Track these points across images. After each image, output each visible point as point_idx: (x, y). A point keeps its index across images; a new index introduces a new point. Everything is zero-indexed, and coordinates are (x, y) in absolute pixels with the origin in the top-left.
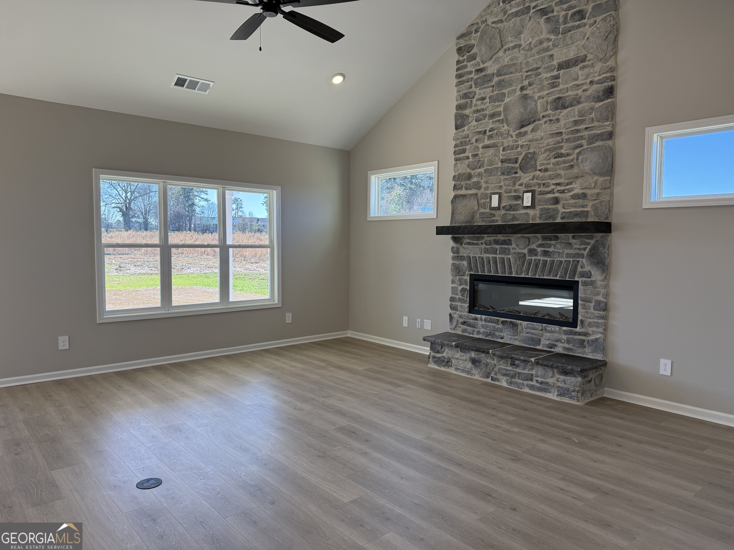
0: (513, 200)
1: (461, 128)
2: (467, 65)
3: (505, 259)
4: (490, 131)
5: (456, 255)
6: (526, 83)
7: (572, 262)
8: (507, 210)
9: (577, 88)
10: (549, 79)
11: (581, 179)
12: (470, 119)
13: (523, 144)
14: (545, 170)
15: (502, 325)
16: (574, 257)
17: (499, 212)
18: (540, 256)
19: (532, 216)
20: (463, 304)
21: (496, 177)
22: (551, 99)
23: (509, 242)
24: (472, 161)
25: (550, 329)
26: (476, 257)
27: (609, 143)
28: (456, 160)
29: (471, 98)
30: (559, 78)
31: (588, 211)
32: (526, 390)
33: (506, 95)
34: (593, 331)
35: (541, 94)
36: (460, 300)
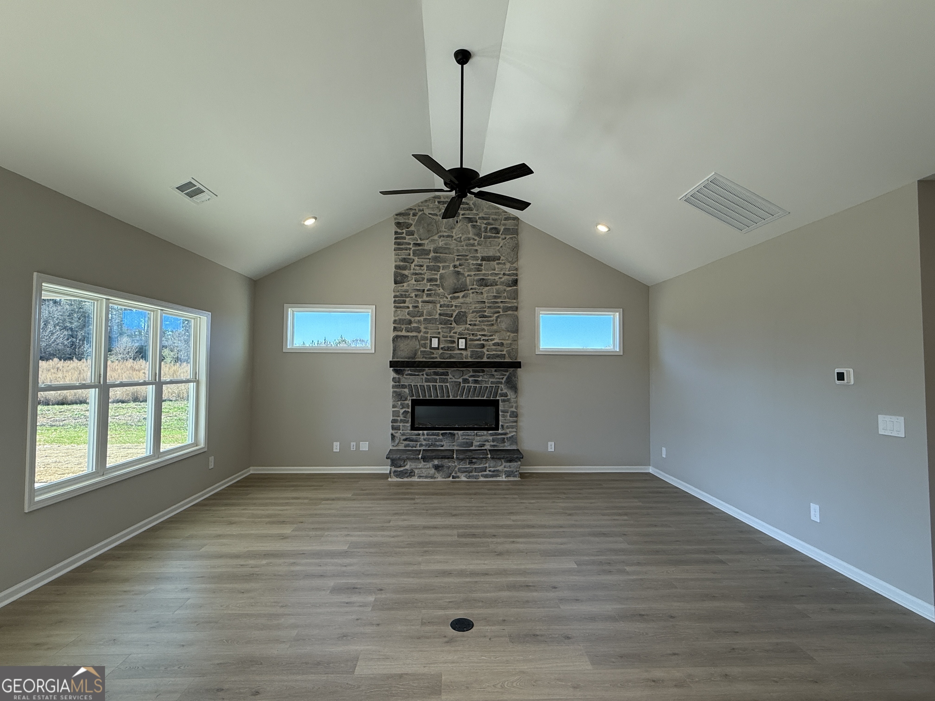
0: (450, 343)
1: (400, 284)
2: (405, 237)
3: (444, 386)
4: (428, 291)
5: (398, 384)
6: (457, 263)
7: (494, 387)
8: (445, 350)
9: (495, 275)
10: (475, 265)
11: (499, 333)
12: (409, 279)
13: (457, 304)
14: (474, 325)
15: (442, 437)
16: (497, 384)
17: (437, 351)
18: (472, 383)
19: (465, 356)
20: (405, 424)
21: (434, 325)
22: (477, 278)
23: (446, 374)
24: (412, 311)
25: (480, 434)
27: (516, 313)
28: (396, 307)
29: (410, 263)
30: (482, 266)
31: (505, 354)
32: (482, 479)
33: (441, 268)
34: (509, 431)
35: (469, 273)
36: (401, 421)
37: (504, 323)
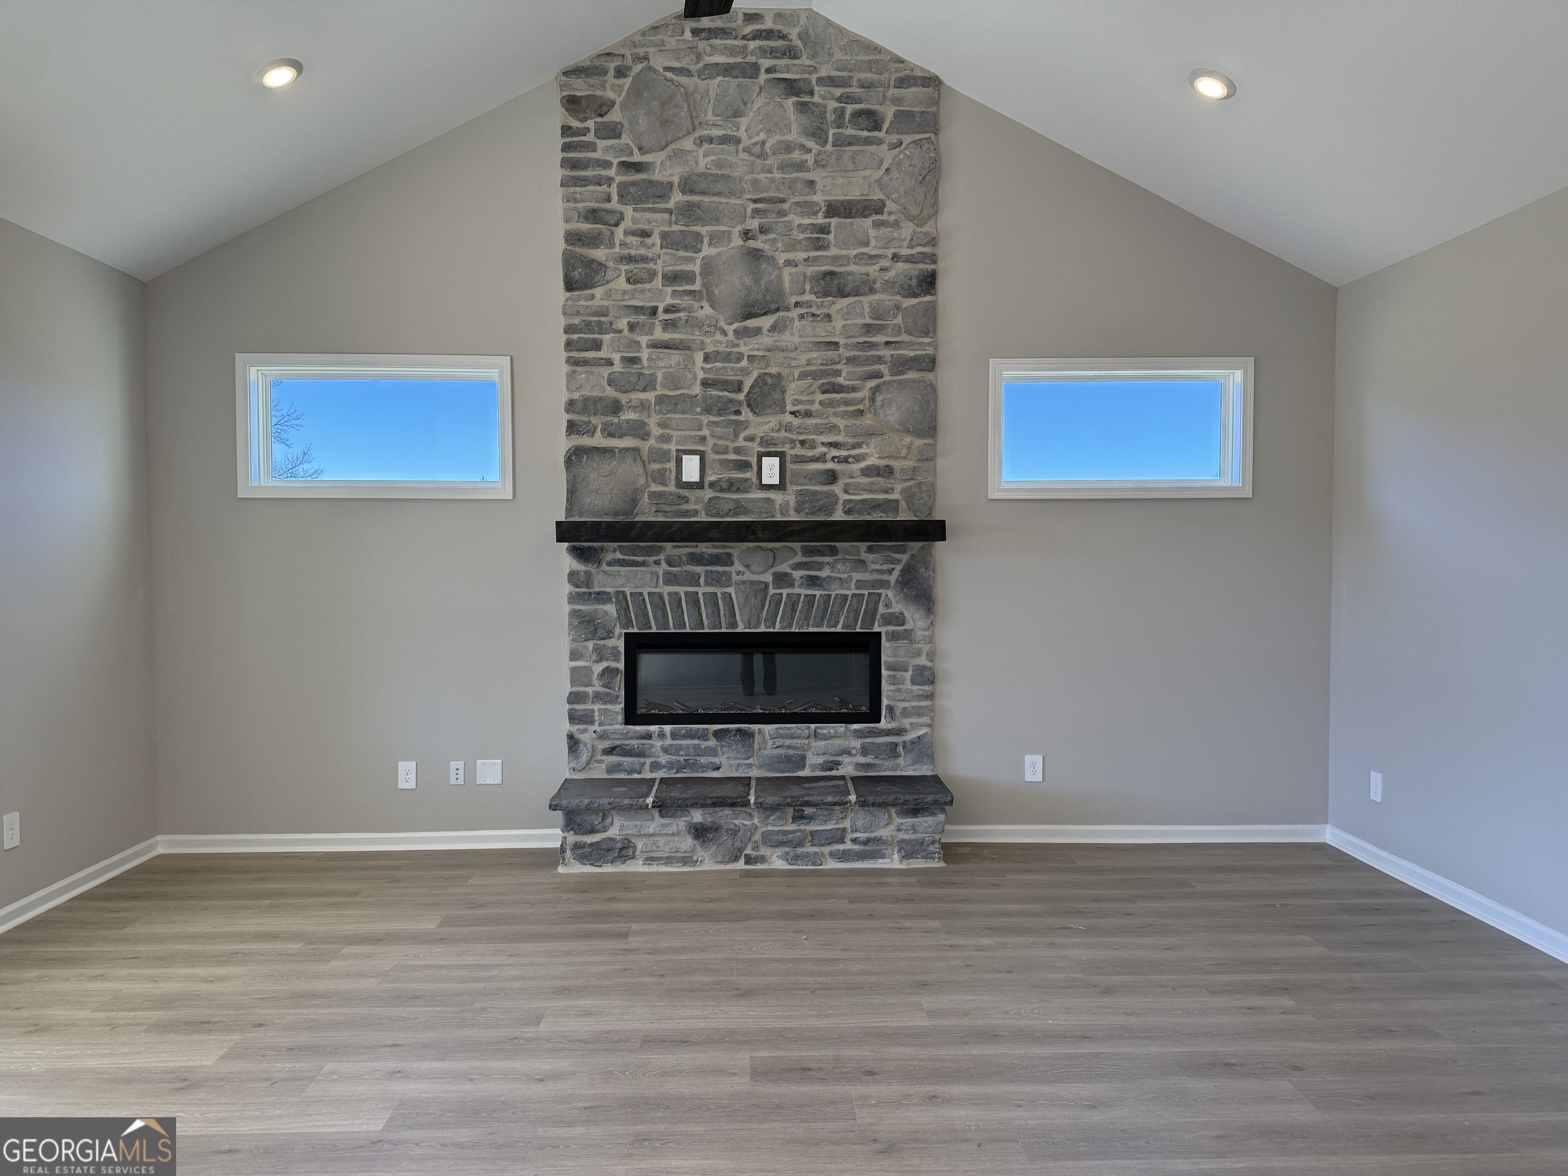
0: (734, 470)
1: (584, 290)
2: (594, 144)
3: (719, 596)
4: (667, 311)
5: (583, 590)
6: (754, 224)
7: (866, 596)
8: (722, 490)
9: (869, 262)
10: (807, 229)
11: (879, 439)
12: (610, 274)
13: (756, 353)
14: (807, 414)
15: (715, 741)
16: (873, 587)
17: (698, 492)
18: (800, 586)
19: (781, 505)
20: (609, 707)
21: (687, 416)
22: (812, 270)
23: (726, 560)
24: (622, 373)
25: (825, 731)
26: (641, 594)
27: (929, 376)
28: (574, 363)
29: (611, 225)
30: (829, 233)
31: (897, 501)
32: (832, 865)
33: (706, 241)
34: (911, 724)
35: (790, 256)
36: (598, 697)
37: (894, 409)
